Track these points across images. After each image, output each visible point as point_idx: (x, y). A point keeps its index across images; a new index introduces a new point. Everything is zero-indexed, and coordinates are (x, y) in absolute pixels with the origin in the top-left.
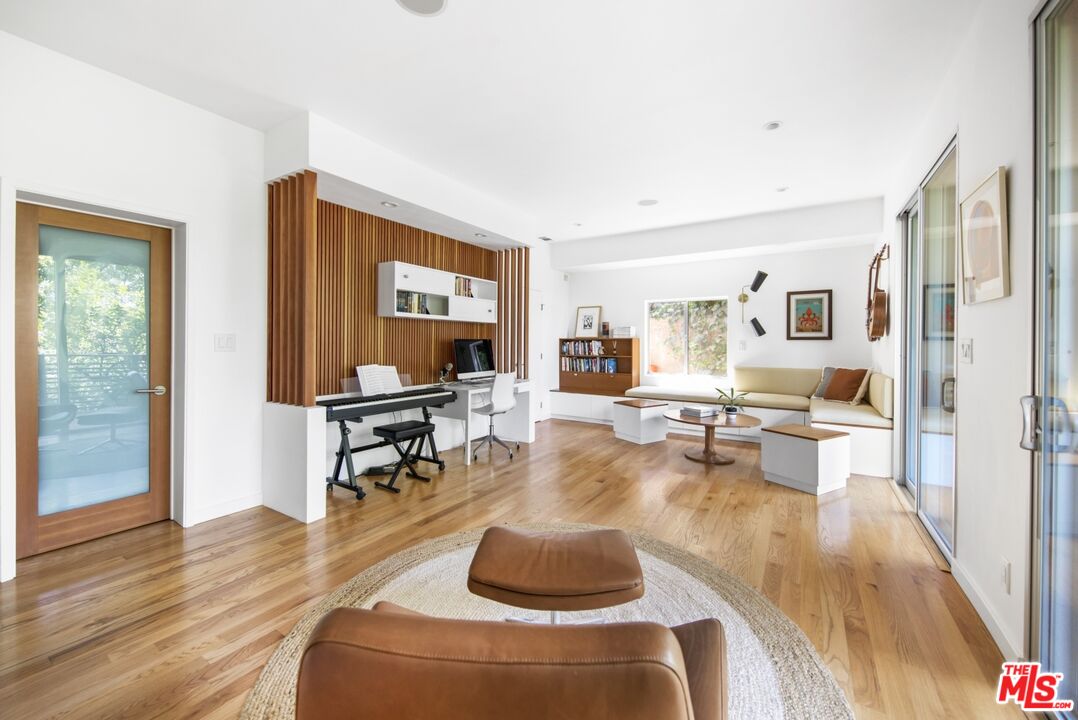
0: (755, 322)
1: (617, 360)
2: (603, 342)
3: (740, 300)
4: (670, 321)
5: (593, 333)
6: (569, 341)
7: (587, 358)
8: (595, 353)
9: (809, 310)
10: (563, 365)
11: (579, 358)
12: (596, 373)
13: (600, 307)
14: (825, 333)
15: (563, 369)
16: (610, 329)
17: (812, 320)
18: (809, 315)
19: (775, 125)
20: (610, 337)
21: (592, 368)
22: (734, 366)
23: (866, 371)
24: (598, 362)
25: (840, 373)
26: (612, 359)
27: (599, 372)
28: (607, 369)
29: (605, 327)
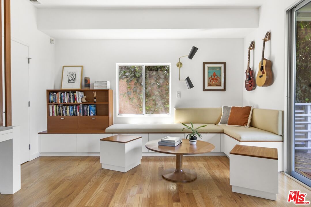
0: (188, 79)
1: (96, 106)
2: (85, 92)
3: (178, 66)
4: (127, 81)
5: (76, 86)
6: (57, 91)
7: (72, 105)
8: (79, 101)
9: (214, 73)
10: (51, 111)
11: (65, 105)
12: (80, 117)
13: (82, 66)
14: (222, 87)
15: (51, 114)
16: (91, 83)
17: (216, 79)
18: (214, 76)
20: (91, 88)
21: (76, 113)
22: (175, 107)
23: (250, 107)
24: (81, 108)
25: (235, 109)
26: (94, 105)
27: (82, 115)
28: (88, 113)
29: (87, 81)
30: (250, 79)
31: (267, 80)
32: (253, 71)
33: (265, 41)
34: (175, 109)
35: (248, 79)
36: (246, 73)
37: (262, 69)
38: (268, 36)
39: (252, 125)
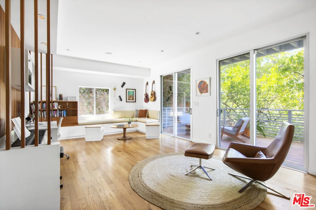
0: (120, 97)
1: (68, 111)
2: (59, 103)
3: (114, 89)
8: (56, 108)
13: (56, 87)
14: (134, 101)
16: (64, 97)
17: (132, 97)
19: (162, 51)
20: (64, 100)
21: (54, 115)
22: (113, 110)
23: (147, 110)
24: (58, 112)
25: (141, 111)
26: (65, 111)
27: (58, 116)
28: (63, 115)
29: (61, 96)
30: (147, 98)
31: (154, 99)
32: (148, 95)
33: (153, 84)
34: (113, 111)
35: (146, 98)
36: (145, 95)
37: (152, 94)
38: (154, 82)
39: (148, 117)
